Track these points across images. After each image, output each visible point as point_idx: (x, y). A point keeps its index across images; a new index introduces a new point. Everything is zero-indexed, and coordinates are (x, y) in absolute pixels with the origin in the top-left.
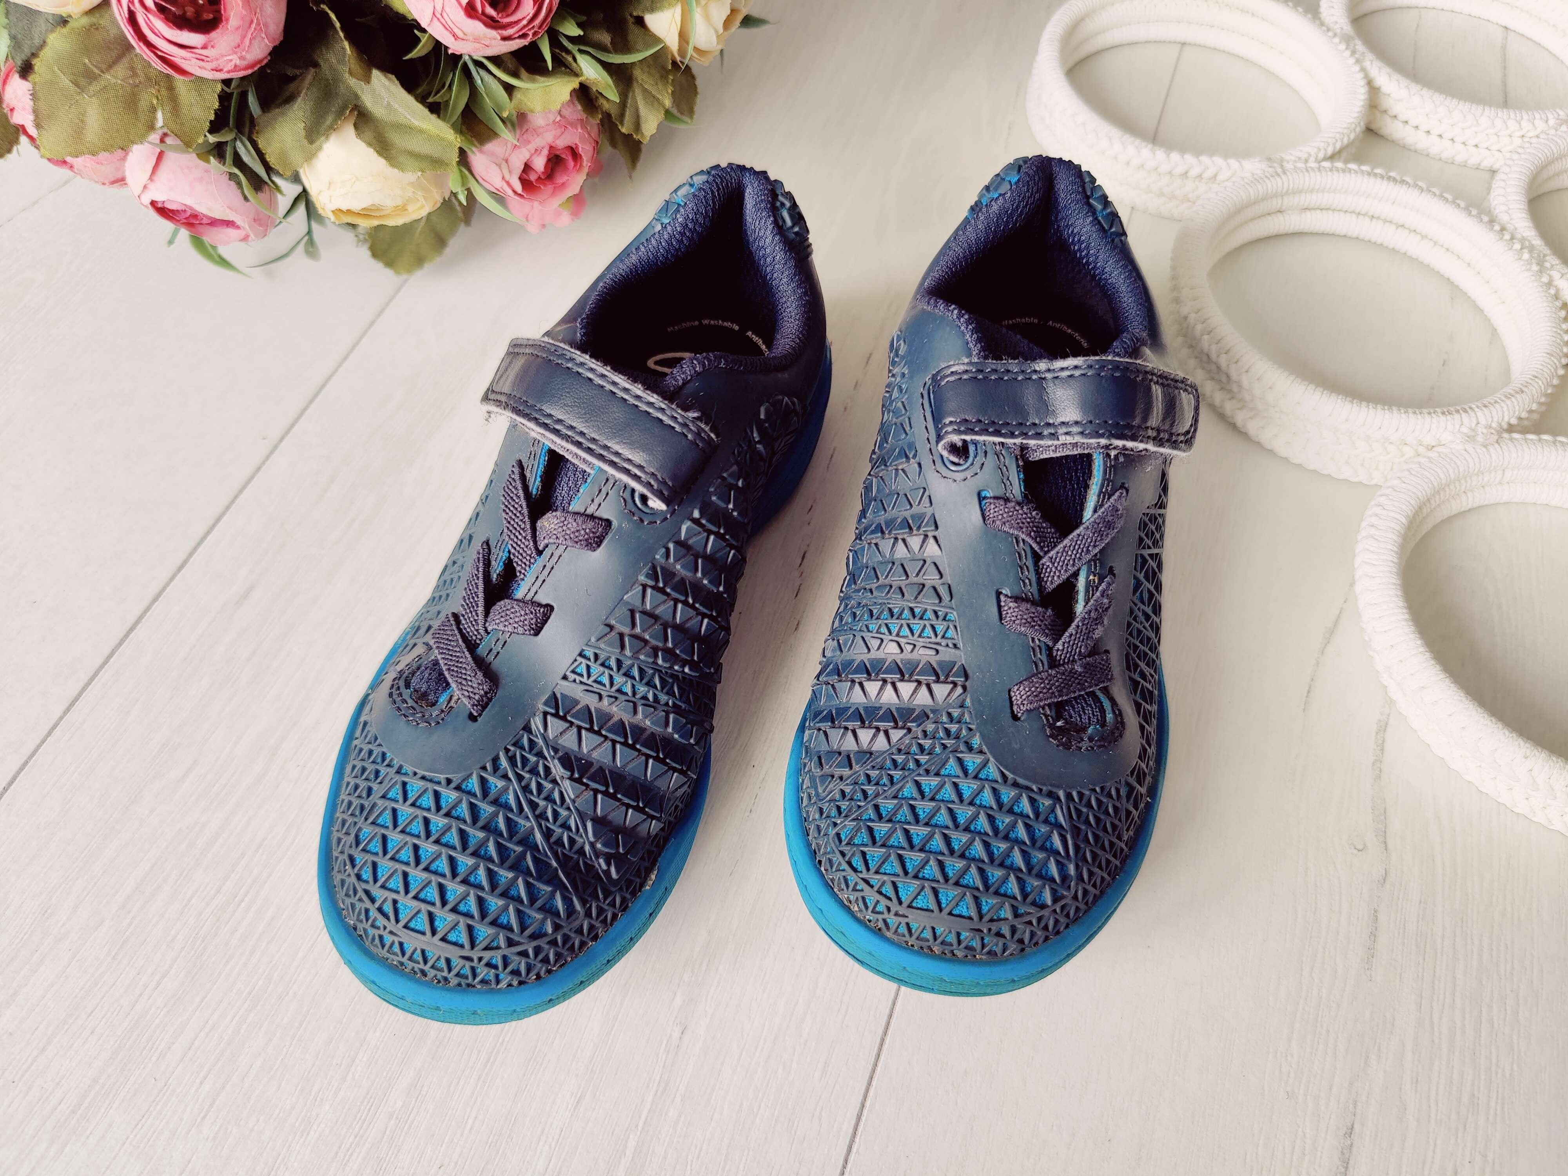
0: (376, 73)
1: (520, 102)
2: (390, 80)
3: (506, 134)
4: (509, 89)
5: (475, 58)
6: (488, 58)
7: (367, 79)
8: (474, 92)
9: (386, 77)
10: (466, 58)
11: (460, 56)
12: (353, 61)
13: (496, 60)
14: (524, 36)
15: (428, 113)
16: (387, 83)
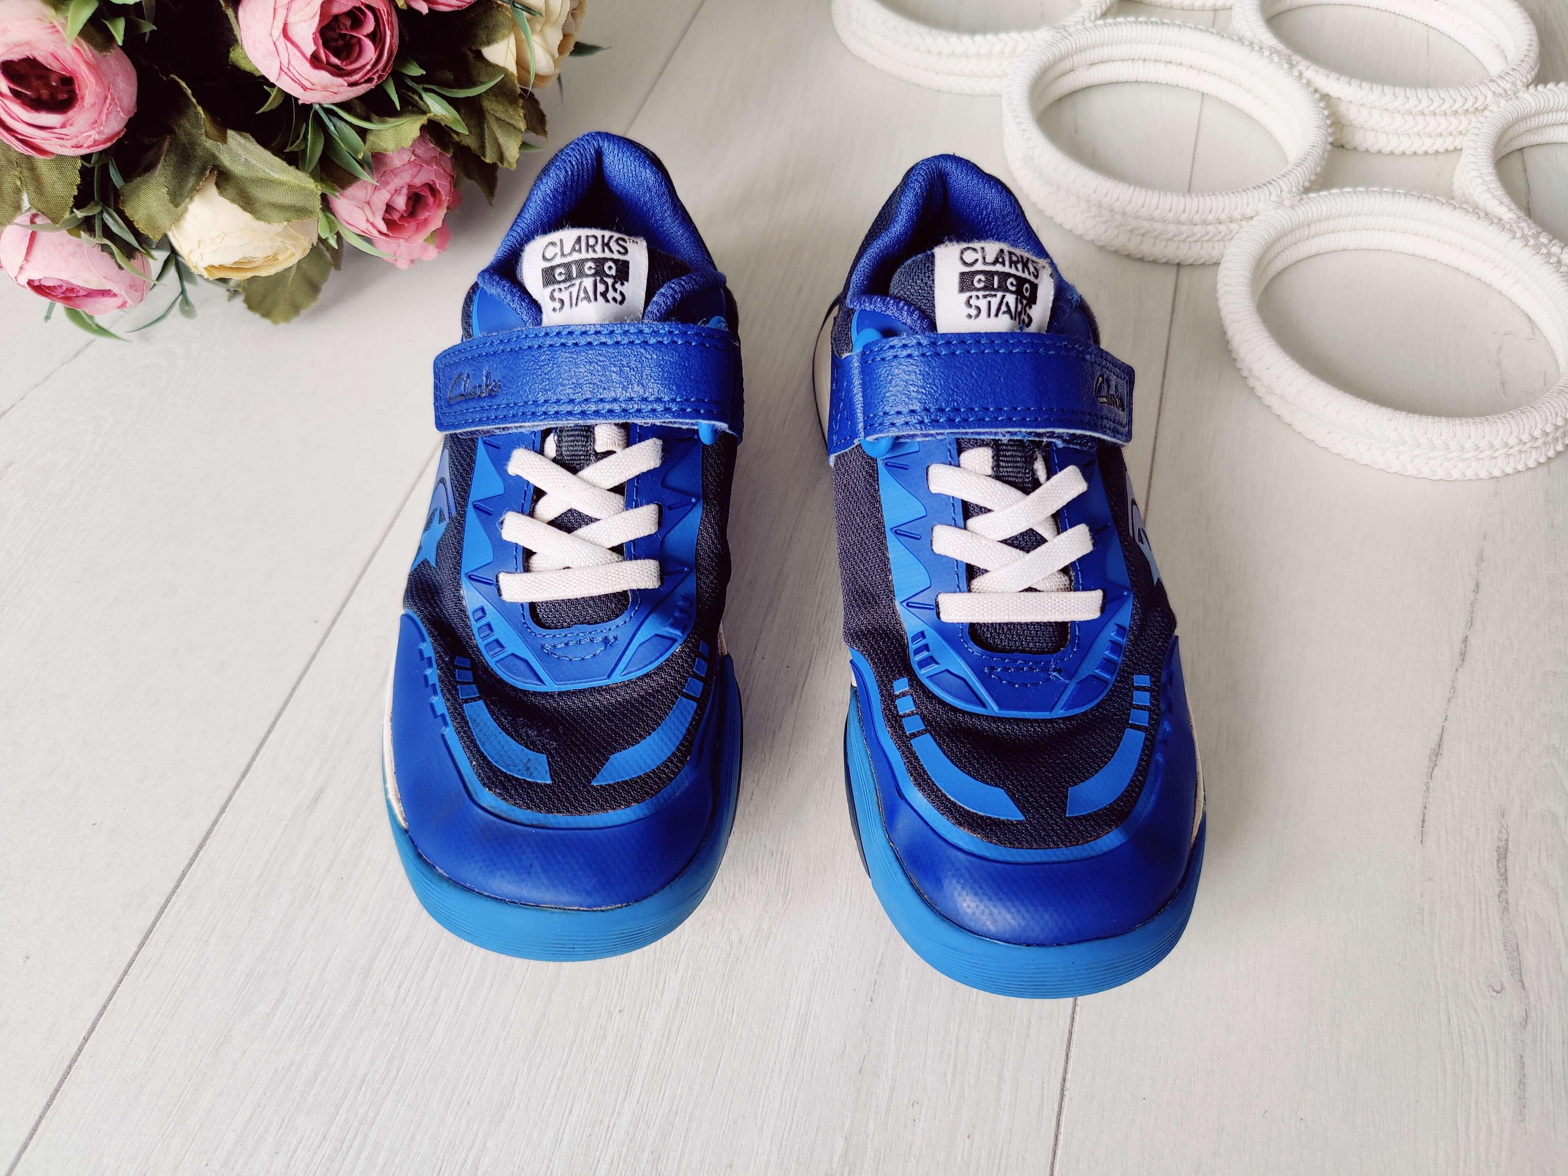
0: (230, 133)
1: (374, 143)
2: (245, 138)
3: (365, 176)
4: (363, 133)
5: (325, 106)
6: (337, 105)
7: (224, 139)
8: (329, 141)
9: (241, 136)
10: (317, 107)
11: (311, 106)
12: (208, 124)
13: (345, 106)
14: (369, 80)
15: (287, 165)
16: (242, 141)
